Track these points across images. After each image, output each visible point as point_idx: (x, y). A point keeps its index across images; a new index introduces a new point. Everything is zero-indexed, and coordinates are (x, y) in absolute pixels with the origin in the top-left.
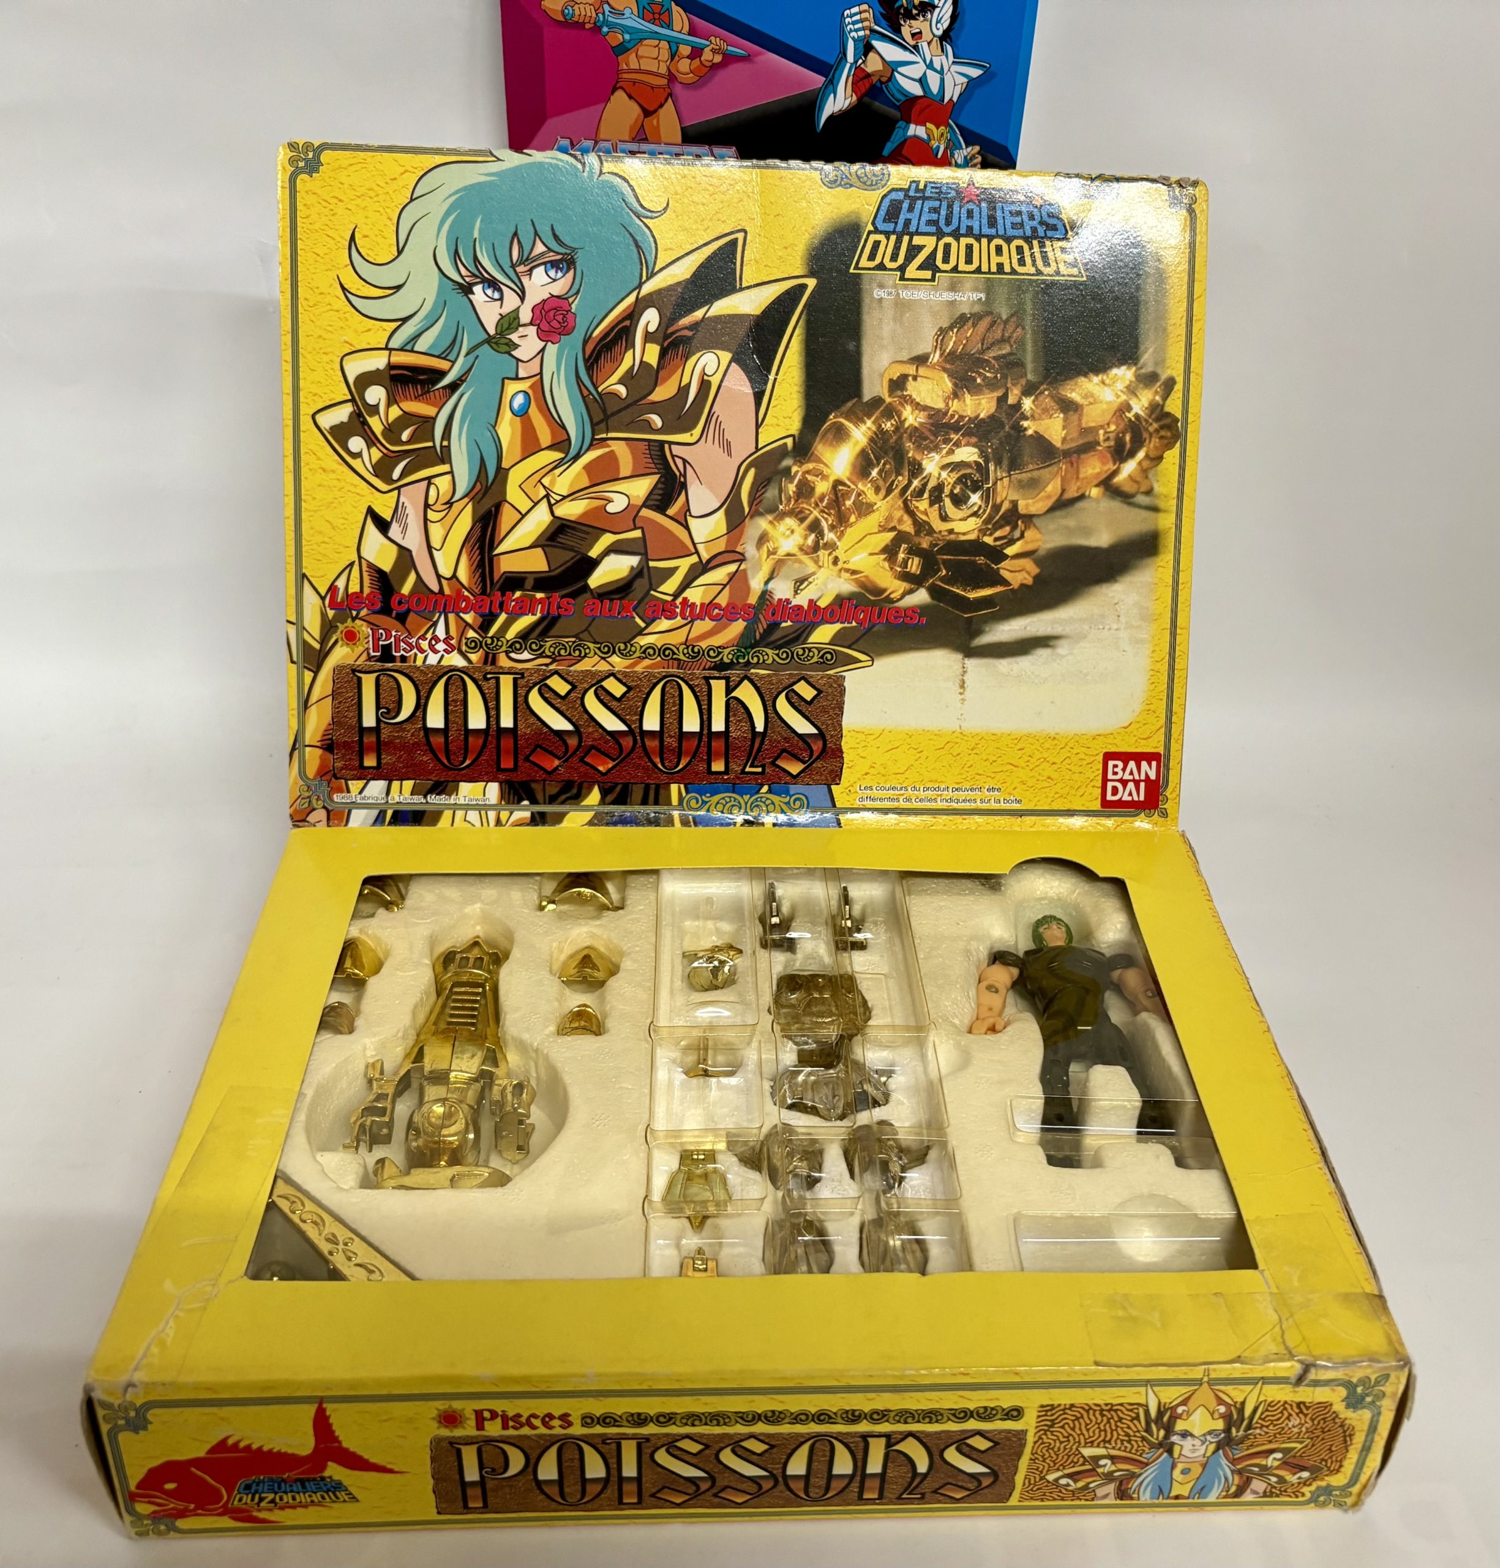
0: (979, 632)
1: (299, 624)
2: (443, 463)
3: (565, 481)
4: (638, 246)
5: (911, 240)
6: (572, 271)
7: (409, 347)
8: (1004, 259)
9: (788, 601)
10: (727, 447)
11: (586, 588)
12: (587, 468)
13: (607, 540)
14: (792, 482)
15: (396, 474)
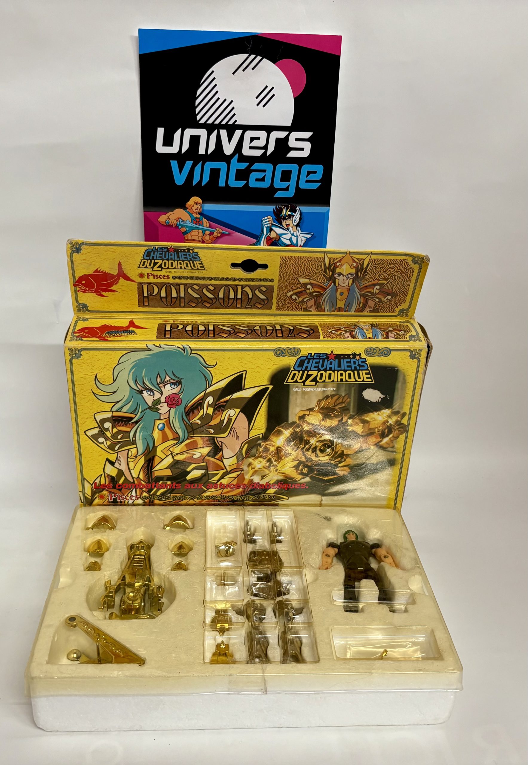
0: (328, 489)
1: (83, 492)
2: (133, 444)
3: (177, 450)
4: (205, 377)
5: (308, 373)
6: (180, 386)
7: (120, 410)
8: (343, 377)
9: (259, 483)
10: (238, 438)
11: (186, 479)
12: (186, 445)
13: (193, 466)
14: (261, 447)
15: (116, 448)
